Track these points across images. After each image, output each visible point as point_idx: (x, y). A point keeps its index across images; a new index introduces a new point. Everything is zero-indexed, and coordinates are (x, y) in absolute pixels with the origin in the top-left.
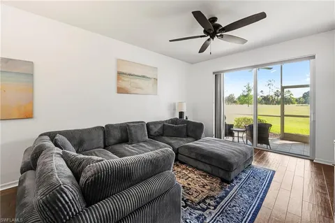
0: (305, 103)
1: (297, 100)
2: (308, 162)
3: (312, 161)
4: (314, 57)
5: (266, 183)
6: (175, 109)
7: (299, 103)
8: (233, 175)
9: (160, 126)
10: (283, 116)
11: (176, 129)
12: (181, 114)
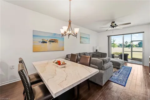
0: (139, 47)
1: (135, 46)
2: (142, 66)
3: (143, 65)
4: (144, 32)
5: (130, 69)
6: (94, 49)
7: (137, 47)
8: (121, 67)
9: (92, 54)
10: (132, 51)
11: (97, 55)
12: (97, 50)
